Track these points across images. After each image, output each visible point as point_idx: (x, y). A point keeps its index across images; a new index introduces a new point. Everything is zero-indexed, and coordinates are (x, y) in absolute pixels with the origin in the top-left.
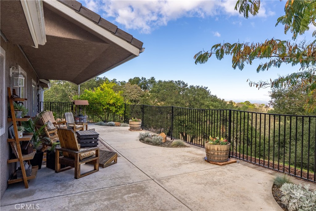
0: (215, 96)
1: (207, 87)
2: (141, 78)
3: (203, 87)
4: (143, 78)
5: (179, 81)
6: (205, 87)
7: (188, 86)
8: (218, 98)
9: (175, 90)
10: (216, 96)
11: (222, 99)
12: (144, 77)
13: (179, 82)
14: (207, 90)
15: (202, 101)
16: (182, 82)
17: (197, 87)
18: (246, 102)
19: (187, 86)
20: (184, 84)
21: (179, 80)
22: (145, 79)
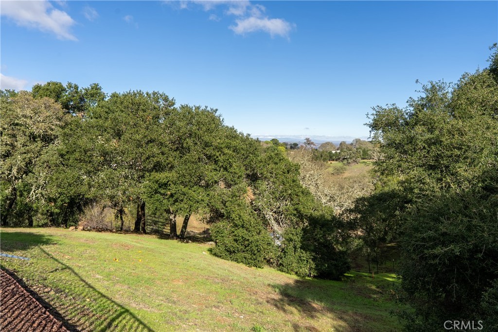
0: (232, 129)
1: (217, 110)
2: (65, 85)
3: (208, 109)
4: (70, 86)
5: (154, 94)
6: (212, 110)
7: (177, 106)
8: (238, 132)
9: (144, 111)
10: (234, 129)
11: (245, 135)
12: (74, 83)
13: (156, 96)
14: (217, 114)
15: (207, 138)
16: (161, 96)
17: (195, 109)
18: (272, 140)
19: (174, 104)
20: (166, 99)
21: (156, 91)
22: (76, 87)
